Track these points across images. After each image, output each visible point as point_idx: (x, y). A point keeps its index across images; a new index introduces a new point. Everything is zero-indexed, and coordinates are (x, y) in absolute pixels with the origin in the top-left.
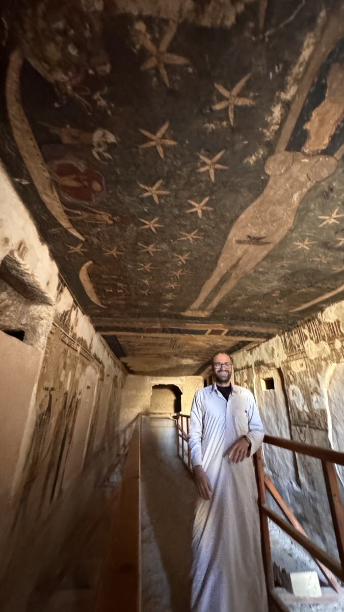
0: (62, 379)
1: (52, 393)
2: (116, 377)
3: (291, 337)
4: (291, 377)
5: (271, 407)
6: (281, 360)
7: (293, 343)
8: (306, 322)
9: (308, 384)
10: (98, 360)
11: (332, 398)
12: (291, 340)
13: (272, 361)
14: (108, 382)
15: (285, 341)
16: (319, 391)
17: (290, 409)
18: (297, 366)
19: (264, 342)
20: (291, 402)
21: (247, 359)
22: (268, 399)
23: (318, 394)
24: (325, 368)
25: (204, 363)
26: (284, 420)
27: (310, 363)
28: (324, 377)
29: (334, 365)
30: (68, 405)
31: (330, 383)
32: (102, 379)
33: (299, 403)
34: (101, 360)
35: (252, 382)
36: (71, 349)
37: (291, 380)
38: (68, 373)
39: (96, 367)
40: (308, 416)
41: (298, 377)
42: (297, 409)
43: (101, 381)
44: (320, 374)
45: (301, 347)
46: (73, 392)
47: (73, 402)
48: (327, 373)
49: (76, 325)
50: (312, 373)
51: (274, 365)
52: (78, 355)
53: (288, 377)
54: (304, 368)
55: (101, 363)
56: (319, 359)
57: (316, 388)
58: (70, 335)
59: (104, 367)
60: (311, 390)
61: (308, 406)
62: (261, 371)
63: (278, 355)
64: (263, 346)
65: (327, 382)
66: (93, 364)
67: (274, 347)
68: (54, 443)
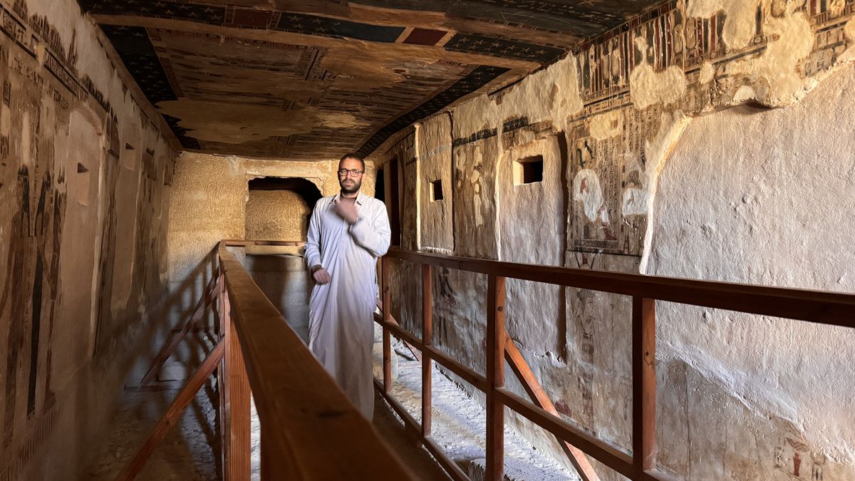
0: (5, 130)
2: (150, 153)
3: (602, 57)
4: (585, 152)
5: (528, 218)
6: (569, 114)
7: (605, 71)
8: (644, 20)
9: (621, 165)
10: (98, 96)
11: (664, 192)
12: (601, 66)
13: (547, 118)
14: (131, 161)
15: (587, 66)
16: (640, 178)
17: (568, 221)
18: (603, 128)
19: (535, 72)
20: (575, 206)
21: (486, 115)
22: (525, 203)
23: (637, 184)
24: (665, 129)
25: (381, 124)
26: (553, 243)
27: (633, 118)
28: (658, 149)
29: (687, 120)
30: (34, 203)
31: (668, 160)
32: (113, 153)
33: (592, 205)
34: (105, 99)
35: (493, 167)
36: (17, 48)
37: (584, 160)
38: (20, 116)
39: (94, 114)
40: (607, 231)
41: (600, 150)
42: (586, 218)
43: (112, 158)
44: (651, 141)
45: (621, 83)
46: (42, 171)
47: (47, 200)
48: (666, 139)
50: (635, 139)
51: (549, 127)
52: (39, 69)
53: (579, 151)
54: (618, 131)
55: (107, 107)
56: (657, 108)
57: (636, 173)
59: (116, 120)
60: (625, 177)
61: (609, 212)
62: (517, 143)
63: (564, 101)
64: (530, 81)
65: (662, 157)
66: (86, 105)
67: (558, 85)
68: (14, 292)
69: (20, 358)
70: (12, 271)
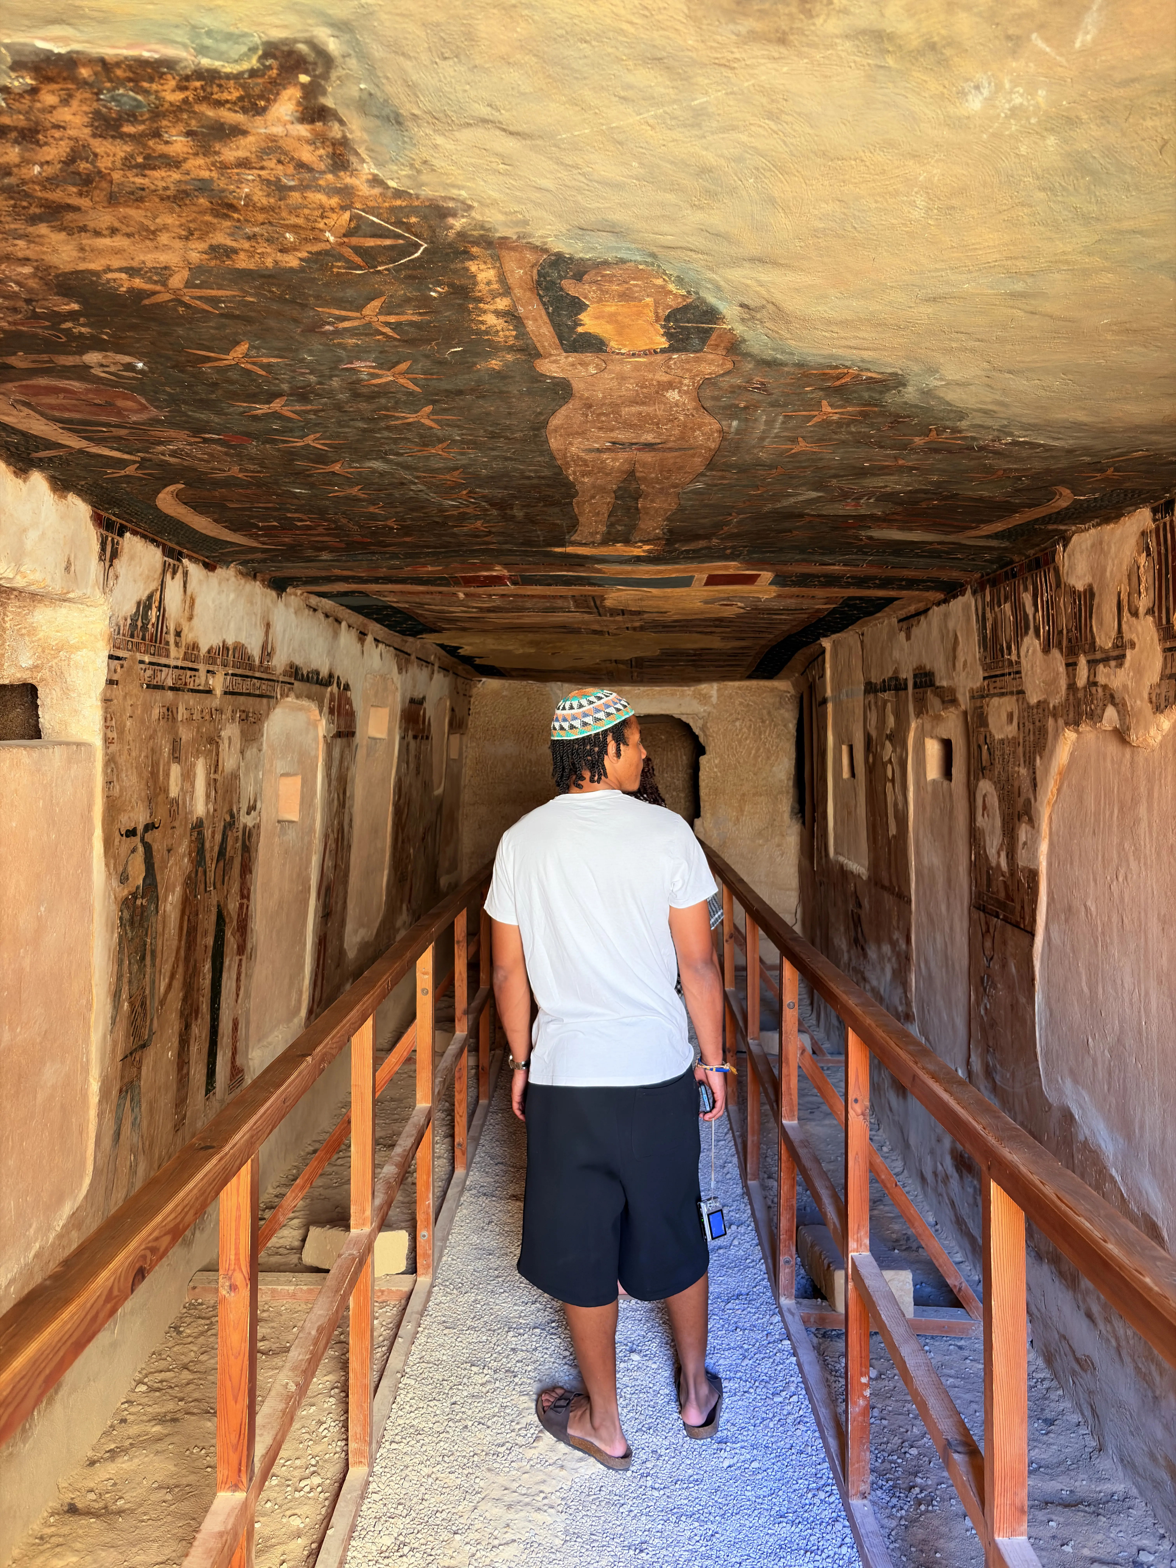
0: (174, 791)
1: (148, 837)
2: (417, 702)
3: (996, 608)
4: (985, 752)
6: (970, 684)
7: (1000, 635)
8: (1030, 568)
9: (1016, 784)
10: (309, 677)
11: (1054, 840)
12: (996, 622)
15: (984, 617)
16: (1033, 811)
18: (1000, 719)
19: (938, 605)
20: (978, 835)
21: (897, 653)
22: (938, 812)
23: (1031, 820)
24: (1052, 744)
26: (961, 886)
27: (1026, 715)
28: (1047, 771)
29: (1070, 735)
30: (212, 853)
31: (1059, 792)
32: (342, 734)
33: (992, 839)
34: (324, 673)
35: (905, 741)
36: (188, 695)
37: (984, 763)
38: (193, 765)
39: (306, 704)
40: (1005, 886)
41: (998, 754)
42: (987, 859)
45: (1014, 656)
46: (223, 813)
47: (231, 841)
48: (1054, 760)
49: (190, 618)
50: (1027, 749)
51: (955, 698)
52: (218, 700)
53: (980, 747)
54: (1014, 729)
55: (327, 681)
56: (1044, 708)
57: (1029, 801)
58: (175, 656)
59: (346, 689)
60: (1020, 803)
61: (1007, 855)
62: (928, 711)
63: (965, 663)
64: (935, 617)
65: (1053, 785)
66: (290, 699)
67: (959, 633)
68: (187, 959)
69: (195, 1030)
70: (184, 937)
